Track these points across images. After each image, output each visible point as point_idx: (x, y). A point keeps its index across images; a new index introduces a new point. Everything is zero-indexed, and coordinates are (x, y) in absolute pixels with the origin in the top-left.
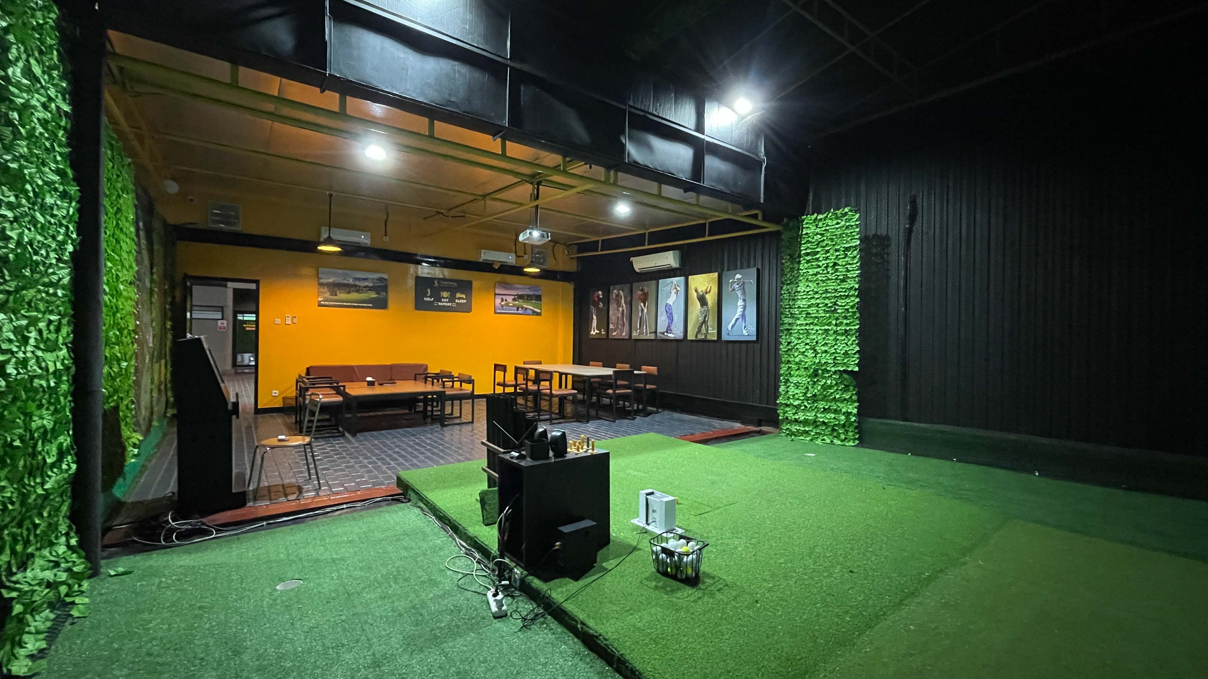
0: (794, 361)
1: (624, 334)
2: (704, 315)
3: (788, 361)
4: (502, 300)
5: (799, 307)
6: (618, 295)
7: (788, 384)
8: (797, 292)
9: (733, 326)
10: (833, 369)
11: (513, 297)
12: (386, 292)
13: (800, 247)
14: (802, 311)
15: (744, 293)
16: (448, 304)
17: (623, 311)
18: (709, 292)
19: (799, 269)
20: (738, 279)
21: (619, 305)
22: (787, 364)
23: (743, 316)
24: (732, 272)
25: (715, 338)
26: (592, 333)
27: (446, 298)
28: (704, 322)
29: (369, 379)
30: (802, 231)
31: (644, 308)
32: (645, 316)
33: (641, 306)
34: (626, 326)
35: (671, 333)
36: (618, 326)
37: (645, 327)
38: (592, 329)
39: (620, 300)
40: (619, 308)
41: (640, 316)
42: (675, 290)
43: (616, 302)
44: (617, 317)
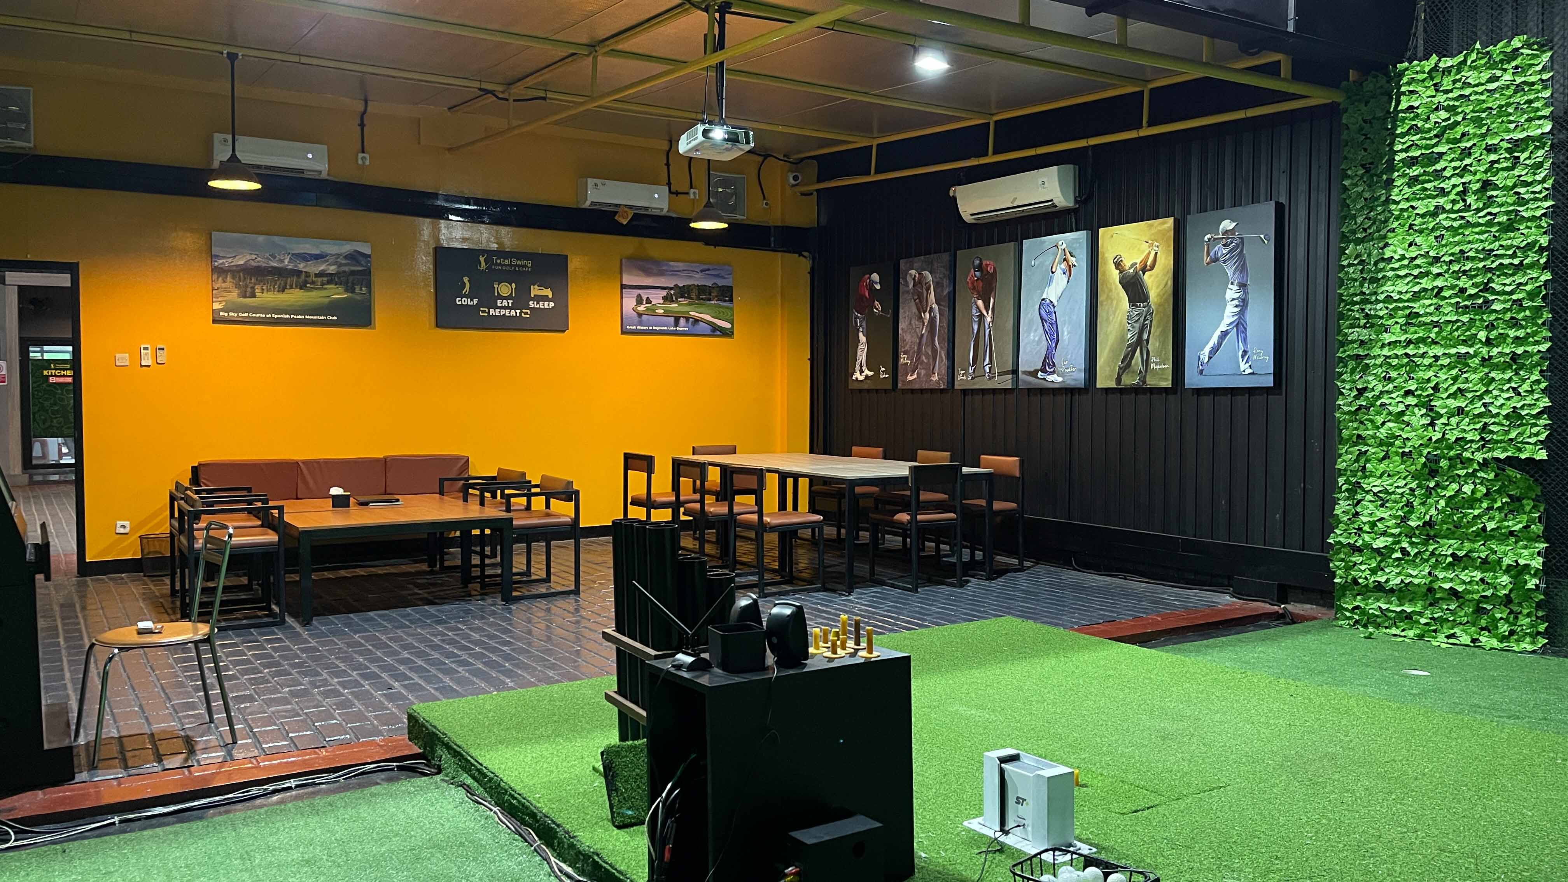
0: (1374, 437)
1: (935, 378)
2: (1137, 325)
3: (1359, 436)
4: (639, 301)
5: (1389, 299)
6: (919, 283)
7: (1359, 497)
8: (1383, 260)
9: (1214, 351)
10: (1479, 457)
11: (664, 293)
12: (369, 286)
13: (1392, 144)
14: (1398, 308)
15: (1242, 268)
16: (513, 313)
17: (932, 320)
18: (1152, 267)
19: (1388, 201)
20: (1226, 232)
21: (922, 305)
22: (1355, 444)
23: (1240, 325)
24: (1211, 215)
25: (1167, 383)
26: (858, 376)
27: (507, 298)
28: (1140, 342)
29: (336, 491)
30: (1398, 102)
31: (985, 313)
32: (987, 331)
33: (978, 307)
34: (941, 357)
35: (1053, 373)
36: (919, 358)
37: (987, 360)
38: (858, 367)
39: (925, 293)
40: (923, 314)
41: (975, 332)
42: (1063, 266)
43: (915, 300)
44: (917, 335)
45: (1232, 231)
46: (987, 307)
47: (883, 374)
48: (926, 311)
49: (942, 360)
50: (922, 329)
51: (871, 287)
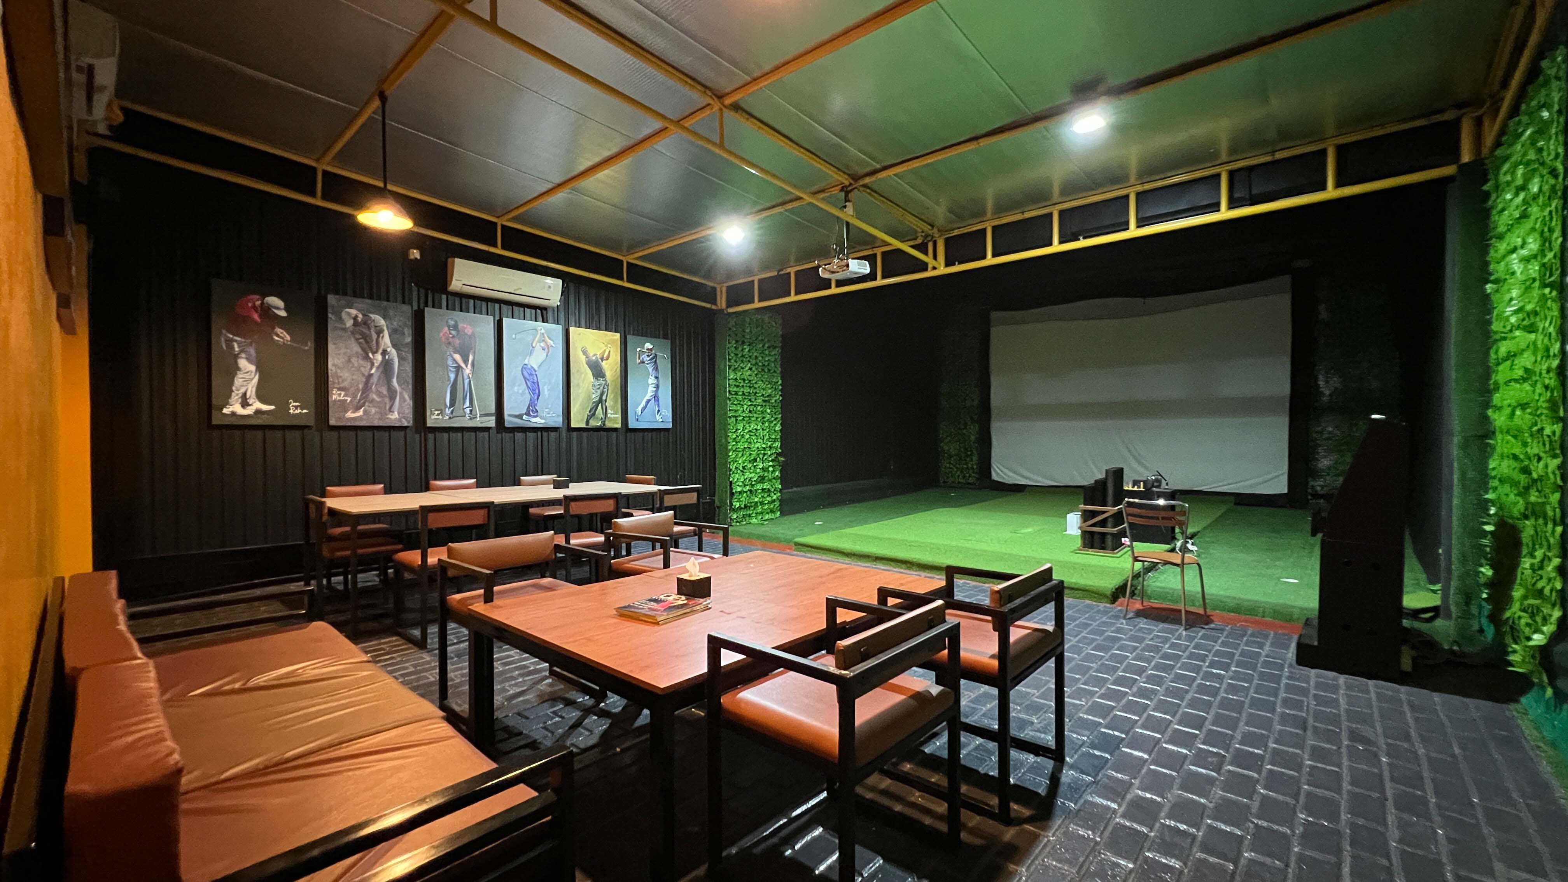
1: (395, 416)
2: (599, 391)
6: (364, 324)
9: (644, 409)
17: (387, 362)
18: (607, 359)
20: (648, 349)
21: (370, 346)
23: (656, 397)
25: (619, 425)
26: (236, 409)
28: (601, 401)
31: (463, 365)
32: (467, 381)
33: (454, 360)
34: (402, 397)
35: (537, 416)
36: (367, 396)
37: (467, 404)
38: (235, 398)
39: (374, 336)
40: (371, 355)
41: (452, 380)
42: (542, 344)
43: (357, 339)
44: (363, 375)
45: (651, 350)
46: (466, 362)
47: (294, 409)
48: (376, 352)
49: (405, 401)
50: (371, 369)
51: (266, 312)
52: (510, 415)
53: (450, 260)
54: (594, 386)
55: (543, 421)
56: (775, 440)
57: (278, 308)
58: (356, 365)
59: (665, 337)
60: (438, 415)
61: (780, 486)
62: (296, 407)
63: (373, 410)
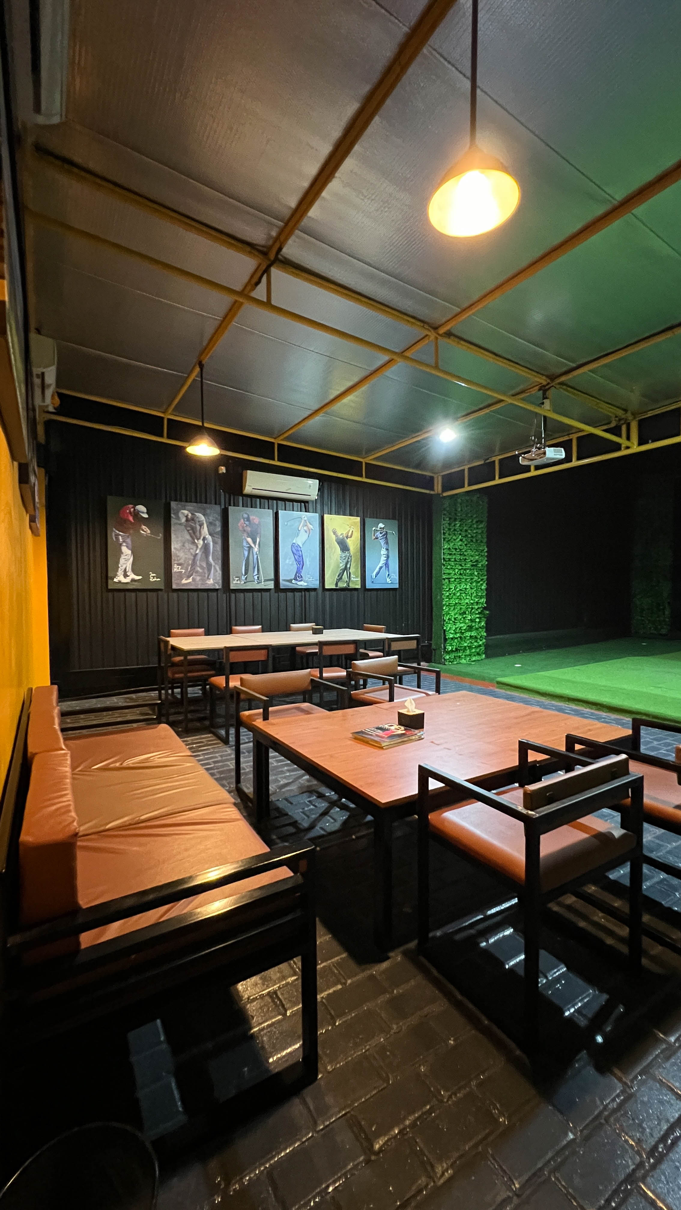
1: (211, 581)
6: (192, 520)
9: (377, 574)
15: (387, 543)
17: (206, 545)
18: (351, 537)
20: (380, 528)
21: (195, 535)
23: (387, 564)
25: (359, 587)
26: (121, 579)
28: (346, 568)
31: (253, 545)
32: (255, 556)
33: (247, 542)
34: (215, 569)
35: (302, 580)
36: (194, 569)
37: (256, 573)
38: (120, 573)
39: (198, 527)
40: (196, 541)
41: (246, 556)
42: (305, 528)
43: (188, 531)
44: (192, 554)
45: (383, 528)
46: (255, 543)
47: (153, 578)
48: (199, 539)
49: (217, 571)
50: (196, 550)
51: (136, 514)
52: (284, 580)
53: (244, 472)
54: (341, 557)
55: (306, 584)
56: (481, 597)
57: (143, 513)
58: (188, 548)
59: (394, 518)
60: (237, 581)
61: (485, 634)
62: (154, 577)
63: (198, 578)
